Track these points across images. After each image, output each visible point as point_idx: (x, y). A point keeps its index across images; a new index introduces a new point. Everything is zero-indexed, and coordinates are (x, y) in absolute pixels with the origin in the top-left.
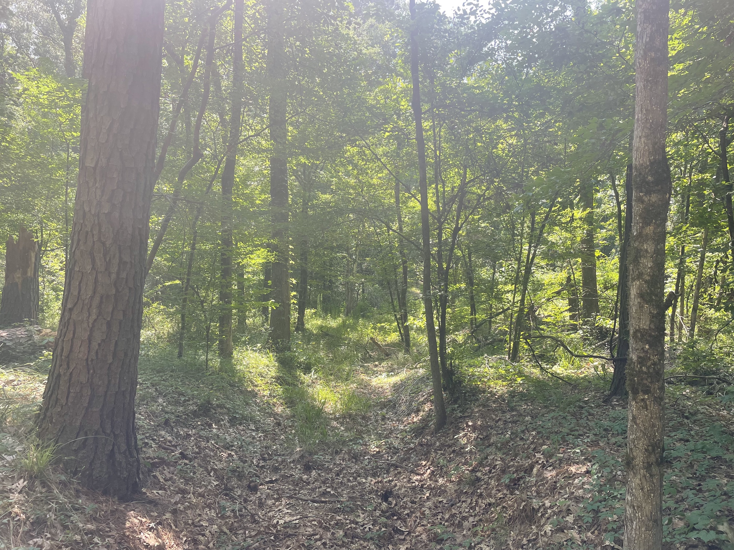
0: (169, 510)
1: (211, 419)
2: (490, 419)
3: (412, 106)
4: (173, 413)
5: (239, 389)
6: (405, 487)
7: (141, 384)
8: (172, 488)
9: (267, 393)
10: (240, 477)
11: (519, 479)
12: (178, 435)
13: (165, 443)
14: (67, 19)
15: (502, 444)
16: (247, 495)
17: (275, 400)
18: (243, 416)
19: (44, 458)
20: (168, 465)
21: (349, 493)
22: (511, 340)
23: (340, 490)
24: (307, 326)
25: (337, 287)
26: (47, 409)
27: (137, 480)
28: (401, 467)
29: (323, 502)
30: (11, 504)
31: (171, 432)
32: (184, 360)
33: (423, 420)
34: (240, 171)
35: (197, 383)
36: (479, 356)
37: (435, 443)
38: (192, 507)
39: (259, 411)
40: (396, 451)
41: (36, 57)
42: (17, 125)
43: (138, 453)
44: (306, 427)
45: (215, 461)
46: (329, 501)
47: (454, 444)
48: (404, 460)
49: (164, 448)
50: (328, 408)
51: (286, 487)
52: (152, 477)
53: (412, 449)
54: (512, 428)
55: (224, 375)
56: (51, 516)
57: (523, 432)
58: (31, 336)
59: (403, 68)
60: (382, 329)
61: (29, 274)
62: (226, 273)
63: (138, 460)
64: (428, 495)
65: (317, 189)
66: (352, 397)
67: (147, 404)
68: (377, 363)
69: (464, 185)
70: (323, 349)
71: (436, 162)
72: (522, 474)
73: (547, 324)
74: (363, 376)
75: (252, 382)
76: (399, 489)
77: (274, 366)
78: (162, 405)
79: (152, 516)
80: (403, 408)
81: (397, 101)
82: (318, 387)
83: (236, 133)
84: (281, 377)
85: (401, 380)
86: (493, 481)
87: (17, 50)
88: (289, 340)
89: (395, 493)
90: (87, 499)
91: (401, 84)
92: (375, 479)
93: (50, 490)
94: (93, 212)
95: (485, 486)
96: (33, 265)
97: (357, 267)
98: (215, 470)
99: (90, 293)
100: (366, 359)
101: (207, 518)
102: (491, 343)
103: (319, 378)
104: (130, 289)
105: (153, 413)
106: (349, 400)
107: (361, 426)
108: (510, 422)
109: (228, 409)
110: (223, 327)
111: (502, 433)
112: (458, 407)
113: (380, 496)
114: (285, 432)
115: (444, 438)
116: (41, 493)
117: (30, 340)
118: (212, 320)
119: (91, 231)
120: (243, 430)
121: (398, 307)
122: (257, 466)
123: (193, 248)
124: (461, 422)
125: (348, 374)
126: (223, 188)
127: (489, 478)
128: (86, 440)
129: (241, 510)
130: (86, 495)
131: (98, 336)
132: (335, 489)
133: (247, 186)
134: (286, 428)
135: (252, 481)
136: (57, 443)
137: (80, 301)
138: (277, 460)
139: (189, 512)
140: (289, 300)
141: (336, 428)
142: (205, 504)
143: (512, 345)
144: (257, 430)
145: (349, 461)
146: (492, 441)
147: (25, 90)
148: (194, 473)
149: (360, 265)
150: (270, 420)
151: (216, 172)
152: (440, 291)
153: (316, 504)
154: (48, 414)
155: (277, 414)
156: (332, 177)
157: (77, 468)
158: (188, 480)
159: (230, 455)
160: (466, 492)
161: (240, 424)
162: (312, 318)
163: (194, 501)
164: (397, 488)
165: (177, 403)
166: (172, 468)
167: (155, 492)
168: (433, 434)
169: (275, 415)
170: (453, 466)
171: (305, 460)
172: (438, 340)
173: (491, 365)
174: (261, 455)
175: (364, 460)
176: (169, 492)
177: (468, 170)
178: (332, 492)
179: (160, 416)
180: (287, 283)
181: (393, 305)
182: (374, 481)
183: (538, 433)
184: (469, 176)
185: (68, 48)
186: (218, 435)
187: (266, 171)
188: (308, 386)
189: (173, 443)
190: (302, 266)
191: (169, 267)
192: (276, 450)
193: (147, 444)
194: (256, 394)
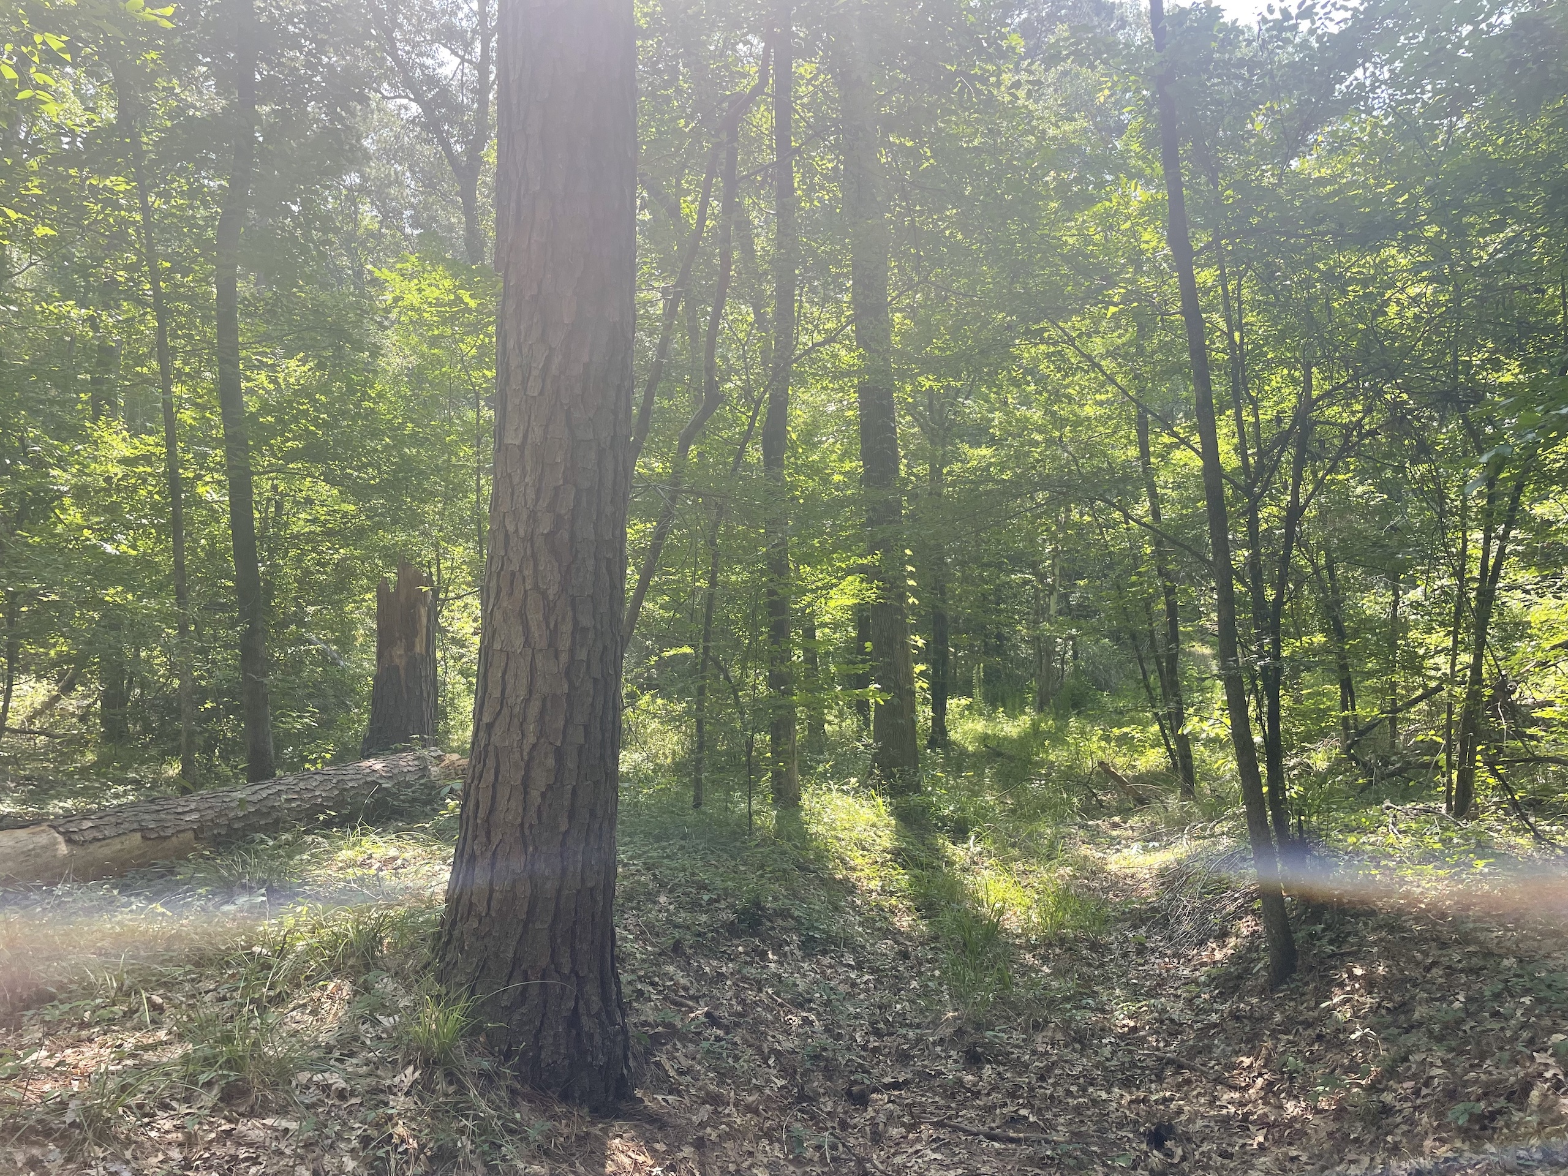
0: (689, 1139)
1: (763, 941)
2: (1409, 961)
3: (1170, 241)
4: (688, 928)
5: (818, 876)
6: (1203, 1117)
7: (625, 865)
8: (693, 1091)
9: (877, 884)
10: (830, 1071)
11: (1493, 1116)
12: (700, 975)
13: (676, 992)
14: (465, 152)
15: (1446, 1026)
16: (846, 1113)
17: (893, 901)
18: (829, 937)
19: (450, 1024)
20: (684, 1038)
21: (1071, 1122)
22: (1450, 765)
23: (1049, 1115)
24: (954, 735)
25: (1015, 647)
26: (454, 923)
27: (625, 1071)
28: (1192, 1069)
29: (1012, 1140)
30: (390, 1118)
31: (686, 968)
32: (705, 813)
33: (1236, 958)
34: (799, 415)
35: (733, 863)
36: (1370, 804)
37: (1271, 1015)
38: (735, 1134)
39: (861, 924)
40: (1175, 1029)
41: (416, 232)
42: (389, 364)
43: (624, 1015)
44: (965, 963)
45: (776, 1033)
46: (1026, 1139)
47: (1319, 1019)
48: (1195, 1052)
49: (675, 1003)
50: (1012, 922)
51: (927, 1099)
52: (653, 1067)
53: (1215, 1025)
54: (1467, 987)
55: (787, 846)
56: (465, 1143)
57: (1497, 996)
58: (426, 767)
59: (1144, 158)
60: (1124, 740)
61: (418, 649)
62: (779, 632)
63: (624, 1030)
64: (1261, 1139)
65: (960, 437)
66: (1063, 897)
67: (638, 909)
68: (1117, 819)
69: (1306, 404)
70: (991, 788)
71: (1233, 359)
72: (1502, 1102)
73: (1547, 724)
74: (1085, 850)
75: (843, 860)
76: (1190, 1121)
77: (887, 826)
78: (668, 911)
79: (656, 1151)
80: (1186, 926)
81: (1133, 233)
82: (986, 873)
83: (786, 340)
84: (904, 850)
85: (1179, 862)
86: (1425, 1119)
87: (380, 222)
88: (916, 768)
89: (1180, 1129)
90: (532, 1110)
91: (1140, 194)
92: (1131, 1093)
93: (462, 1090)
94: (522, 533)
95: (1405, 1128)
96: (424, 631)
97: (1058, 603)
98: (778, 1054)
99: (522, 692)
100: (1093, 809)
101: (765, 1160)
102: (1399, 772)
103: (985, 853)
104: (595, 681)
105: (650, 926)
106: (1058, 904)
107: (1089, 965)
108: (1462, 971)
109: (797, 919)
110: (778, 745)
111: (1442, 999)
112: (1324, 930)
113: (1144, 1134)
114: (920, 974)
115: (1292, 1004)
116: (446, 1095)
117: (423, 776)
118: (756, 730)
119: (521, 571)
120: (831, 967)
121: (1159, 691)
122: (864, 1048)
123: (713, 583)
124: (1335, 968)
125: (1052, 846)
126: (766, 454)
127: (1415, 1108)
128: (525, 989)
129: (834, 1147)
130: (529, 1101)
131: (541, 780)
132: (1039, 1112)
133: (815, 446)
134: (920, 964)
135: (855, 1082)
136: (473, 993)
137: (505, 710)
138: (905, 1036)
139: (729, 1145)
140: (911, 682)
141: (1032, 968)
142: (761, 1129)
143: (1454, 776)
144: (859, 966)
145: (1066, 1046)
146: (1416, 1015)
147: (396, 300)
148: (737, 1059)
149: (1065, 597)
150: (885, 946)
151: (751, 425)
152: (1261, 657)
153: (996, 1145)
154: (456, 933)
155: (901, 933)
156: (991, 411)
157: (510, 1046)
158: (724, 1075)
159: (806, 1021)
160: (1356, 1140)
161: (824, 953)
162: (962, 716)
163: (738, 1121)
164: (1183, 1117)
165: (695, 906)
166: (691, 1047)
167: (660, 1098)
168: (1267, 990)
169: (894, 934)
170: (1319, 1071)
171: (968, 1040)
172: (1262, 768)
173: (1402, 826)
174: (872, 1024)
175: (1101, 1046)
176: (687, 1101)
177: (1314, 369)
178: (1032, 1119)
179: (664, 934)
180: (905, 645)
181: (1147, 687)
182: (1128, 1098)
183: (1539, 1001)
184: (1319, 384)
185: (469, 209)
186: (780, 977)
187: (851, 413)
188: (965, 870)
189: (691, 992)
190: (934, 607)
191: (669, 621)
192: (903, 1014)
193: (640, 993)
194: (854, 886)
